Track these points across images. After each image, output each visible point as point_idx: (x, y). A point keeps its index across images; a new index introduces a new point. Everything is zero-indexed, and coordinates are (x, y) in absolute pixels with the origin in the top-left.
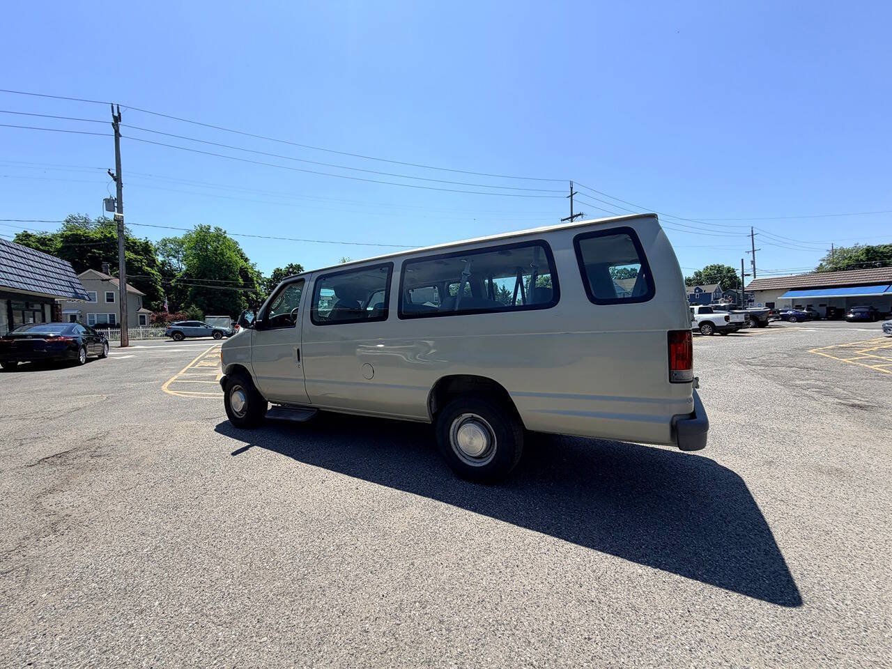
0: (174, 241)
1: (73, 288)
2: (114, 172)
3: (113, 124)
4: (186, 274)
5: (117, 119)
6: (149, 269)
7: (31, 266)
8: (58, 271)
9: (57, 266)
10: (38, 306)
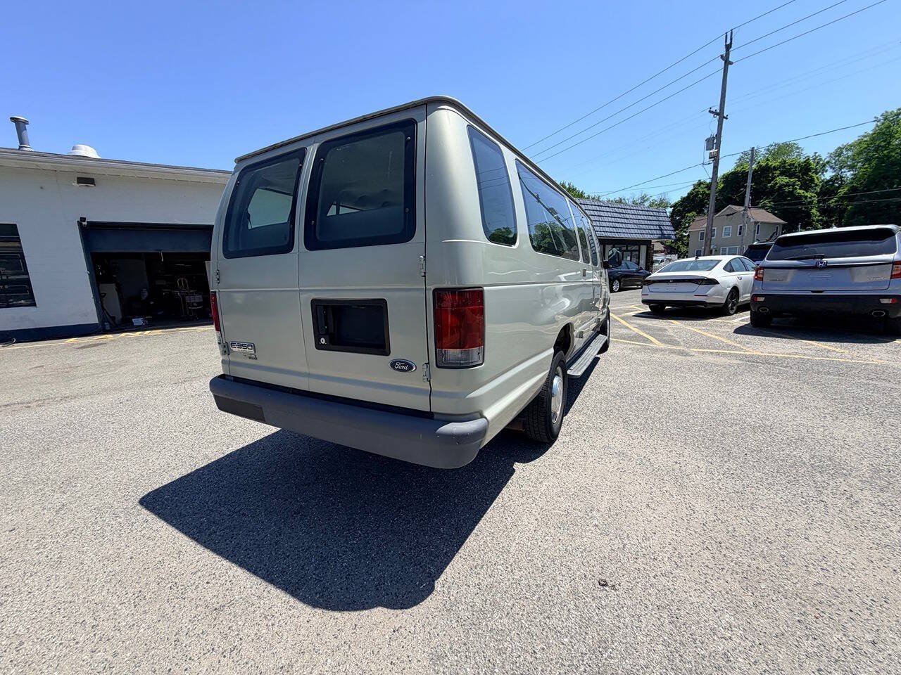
0: (849, 147)
1: (661, 230)
2: (717, 108)
3: (722, 56)
4: (854, 189)
5: (728, 47)
6: (801, 191)
7: (627, 219)
8: (650, 218)
9: (651, 214)
10: (636, 247)
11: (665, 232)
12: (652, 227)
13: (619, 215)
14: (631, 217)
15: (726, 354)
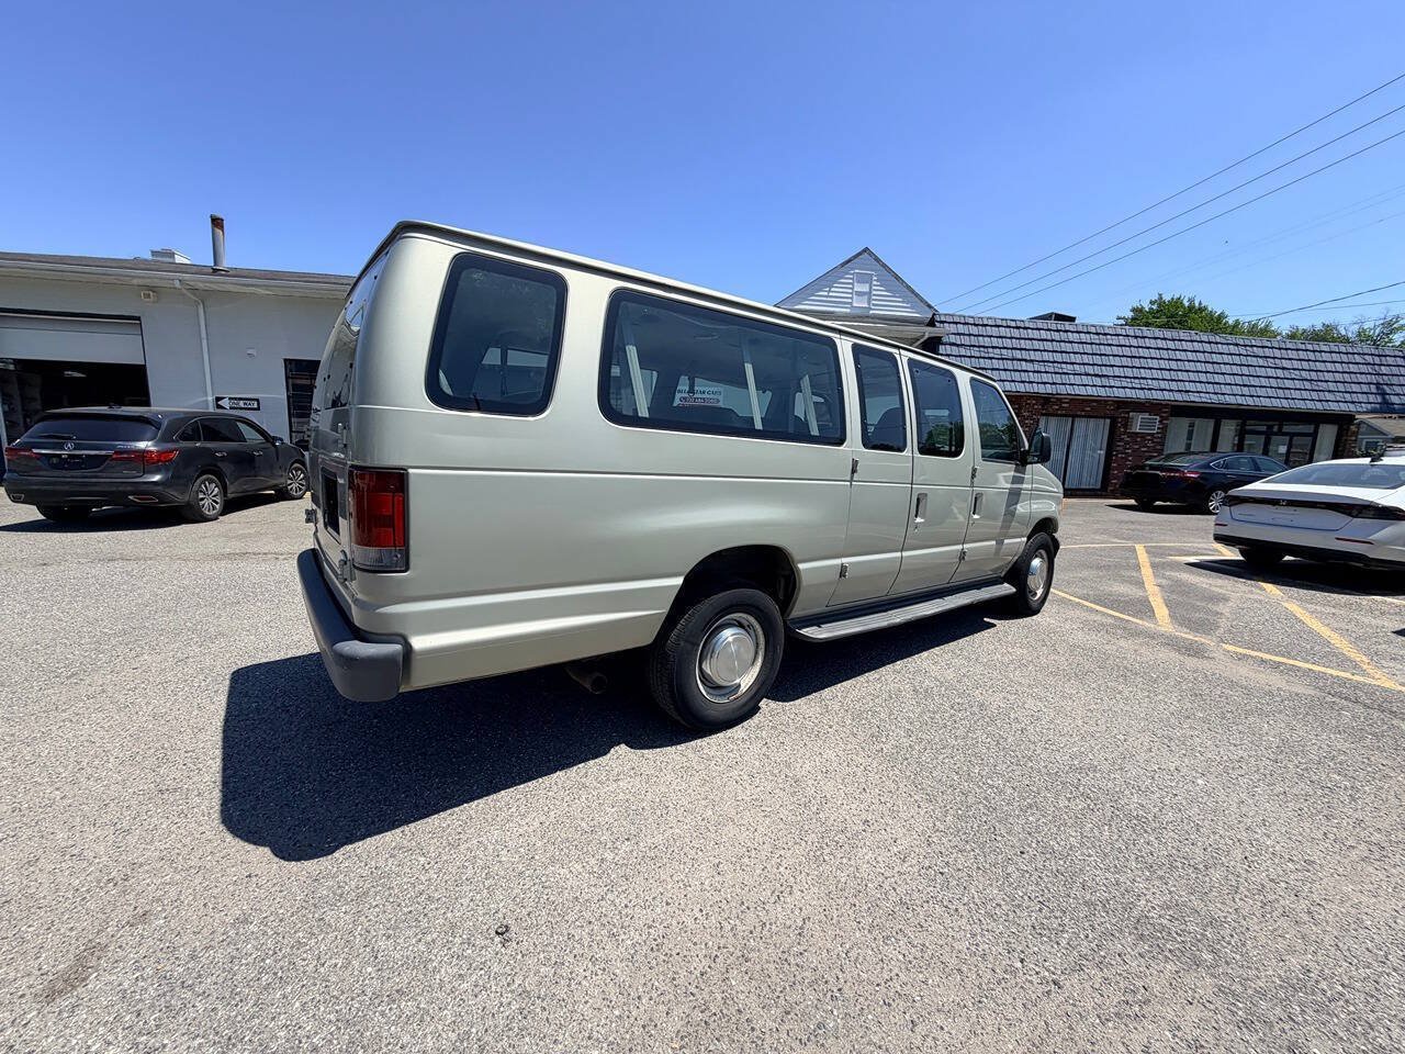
1: (1384, 394)
7: (1284, 368)
8: (1353, 368)
9: (1358, 359)
10: (1310, 429)
11: (1395, 399)
12: (1355, 388)
13: (1261, 362)
14: (1296, 364)
15: (1299, 669)
